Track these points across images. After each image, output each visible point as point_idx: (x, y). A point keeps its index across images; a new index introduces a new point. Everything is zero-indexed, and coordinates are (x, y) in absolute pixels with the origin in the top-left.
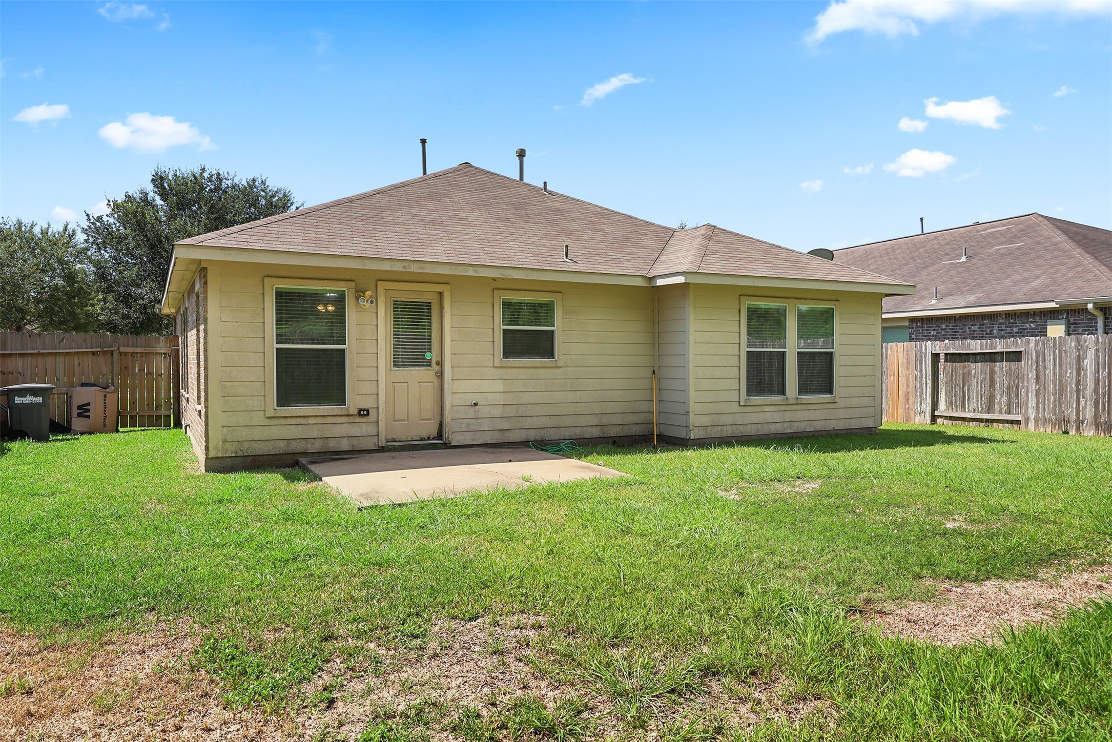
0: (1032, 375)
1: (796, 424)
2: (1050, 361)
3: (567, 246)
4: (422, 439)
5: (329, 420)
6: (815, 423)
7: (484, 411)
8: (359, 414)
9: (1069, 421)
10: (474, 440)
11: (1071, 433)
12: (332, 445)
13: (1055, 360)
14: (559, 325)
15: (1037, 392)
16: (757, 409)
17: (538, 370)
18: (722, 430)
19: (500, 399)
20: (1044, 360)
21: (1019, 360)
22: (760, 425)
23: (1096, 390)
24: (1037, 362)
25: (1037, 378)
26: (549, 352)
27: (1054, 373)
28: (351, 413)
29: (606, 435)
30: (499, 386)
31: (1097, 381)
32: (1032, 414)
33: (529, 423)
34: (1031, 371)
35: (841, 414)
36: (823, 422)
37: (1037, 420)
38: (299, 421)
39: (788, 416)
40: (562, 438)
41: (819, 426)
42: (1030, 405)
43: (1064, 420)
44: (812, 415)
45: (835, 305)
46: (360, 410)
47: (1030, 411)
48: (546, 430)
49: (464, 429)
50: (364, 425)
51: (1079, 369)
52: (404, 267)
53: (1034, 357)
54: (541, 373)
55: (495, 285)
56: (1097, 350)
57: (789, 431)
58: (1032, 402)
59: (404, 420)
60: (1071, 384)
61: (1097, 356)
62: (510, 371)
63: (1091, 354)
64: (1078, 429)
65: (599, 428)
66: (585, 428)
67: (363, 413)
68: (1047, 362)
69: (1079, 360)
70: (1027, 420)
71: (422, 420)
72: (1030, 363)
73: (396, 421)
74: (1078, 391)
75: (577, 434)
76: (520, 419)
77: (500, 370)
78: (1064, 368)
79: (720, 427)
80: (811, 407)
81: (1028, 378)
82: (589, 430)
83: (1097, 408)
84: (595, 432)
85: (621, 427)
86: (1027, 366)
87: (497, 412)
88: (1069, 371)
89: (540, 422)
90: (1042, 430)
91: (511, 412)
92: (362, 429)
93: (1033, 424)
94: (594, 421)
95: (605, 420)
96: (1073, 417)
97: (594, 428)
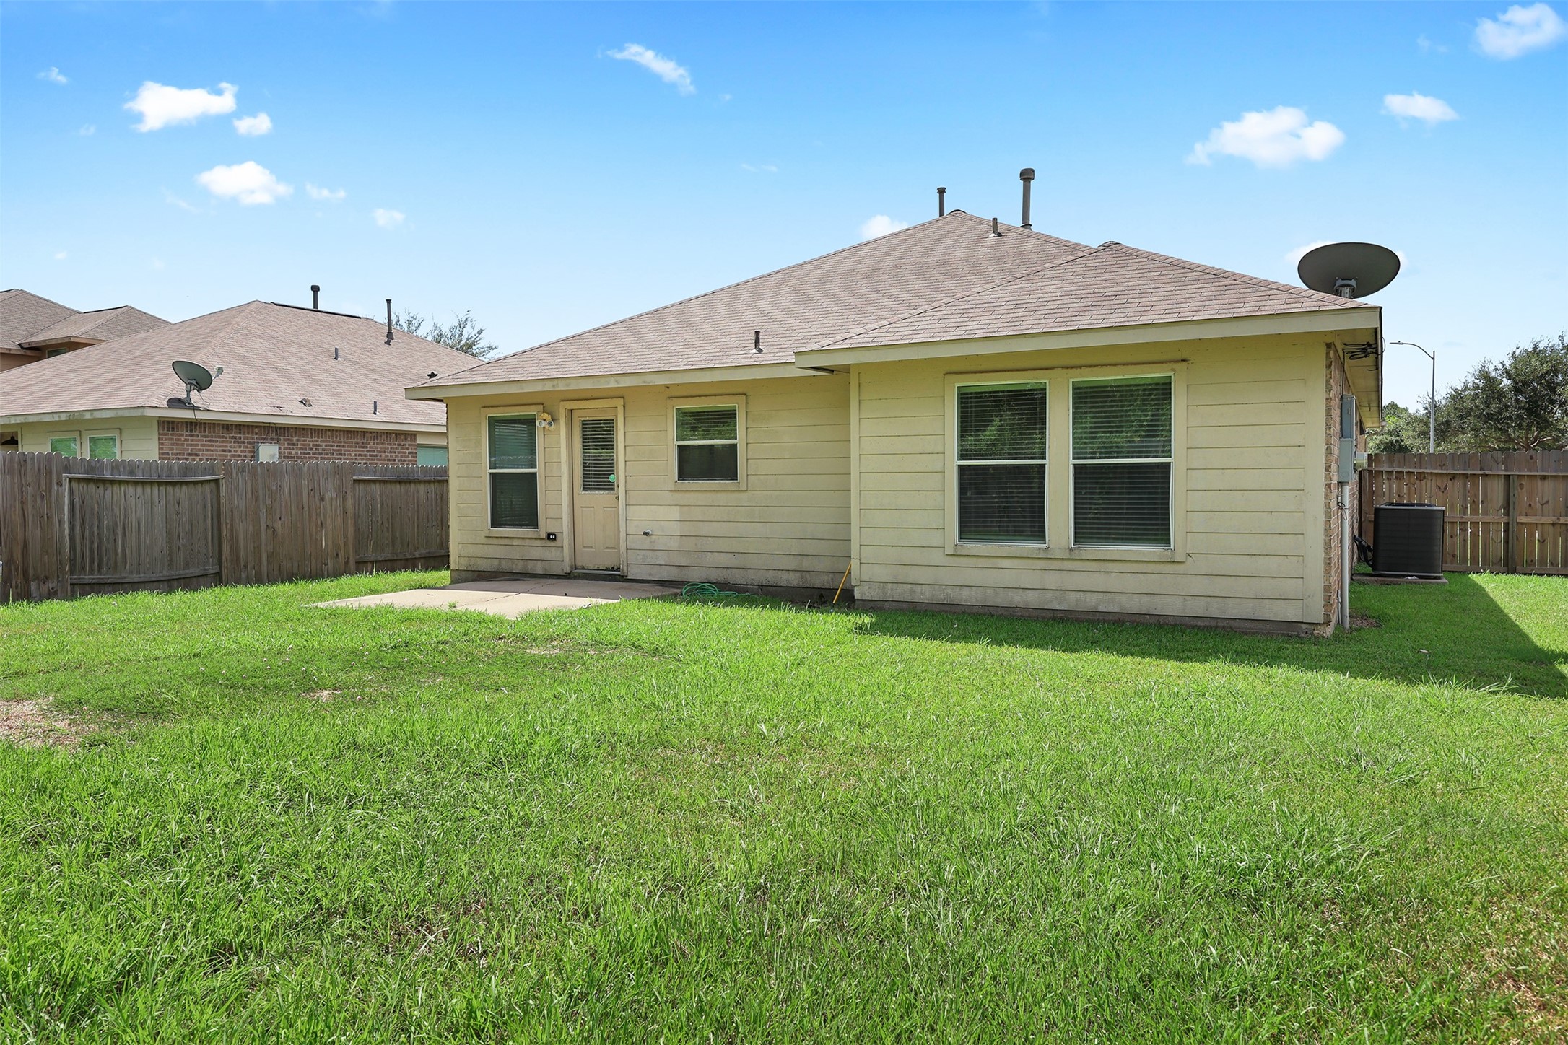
1: (1073, 596)
3: (757, 333)
4: (607, 569)
5: (527, 542)
6: (1123, 599)
7: (661, 543)
8: (549, 538)
10: (650, 575)
12: (531, 567)
14: (742, 438)
16: (980, 562)
17: (719, 495)
18: (912, 591)
19: (676, 529)
22: (989, 591)
26: (732, 474)
28: (542, 537)
29: (808, 585)
30: (674, 513)
33: (710, 560)
35: (1198, 586)
36: (1145, 599)
38: (507, 541)
39: (1052, 581)
40: (749, 583)
41: (1134, 605)
44: (1114, 583)
45: (1173, 370)
46: (549, 535)
48: (729, 571)
49: (641, 562)
50: (553, 549)
52: (554, 386)
54: (722, 498)
55: (670, 393)
57: (1057, 607)
59: (614, 548)
62: (688, 495)
65: (798, 574)
66: (779, 572)
67: (551, 537)
71: (607, 548)
73: (584, 547)
75: (769, 579)
76: (700, 554)
77: (677, 495)
79: (909, 586)
80: (1110, 566)
82: (785, 576)
84: (793, 580)
85: (831, 575)
87: (674, 544)
89: (722, 560)
91: (689, 545)
92: (550, 553)
94: (790, 564)
95: (806, 564)
97: (791, 573)
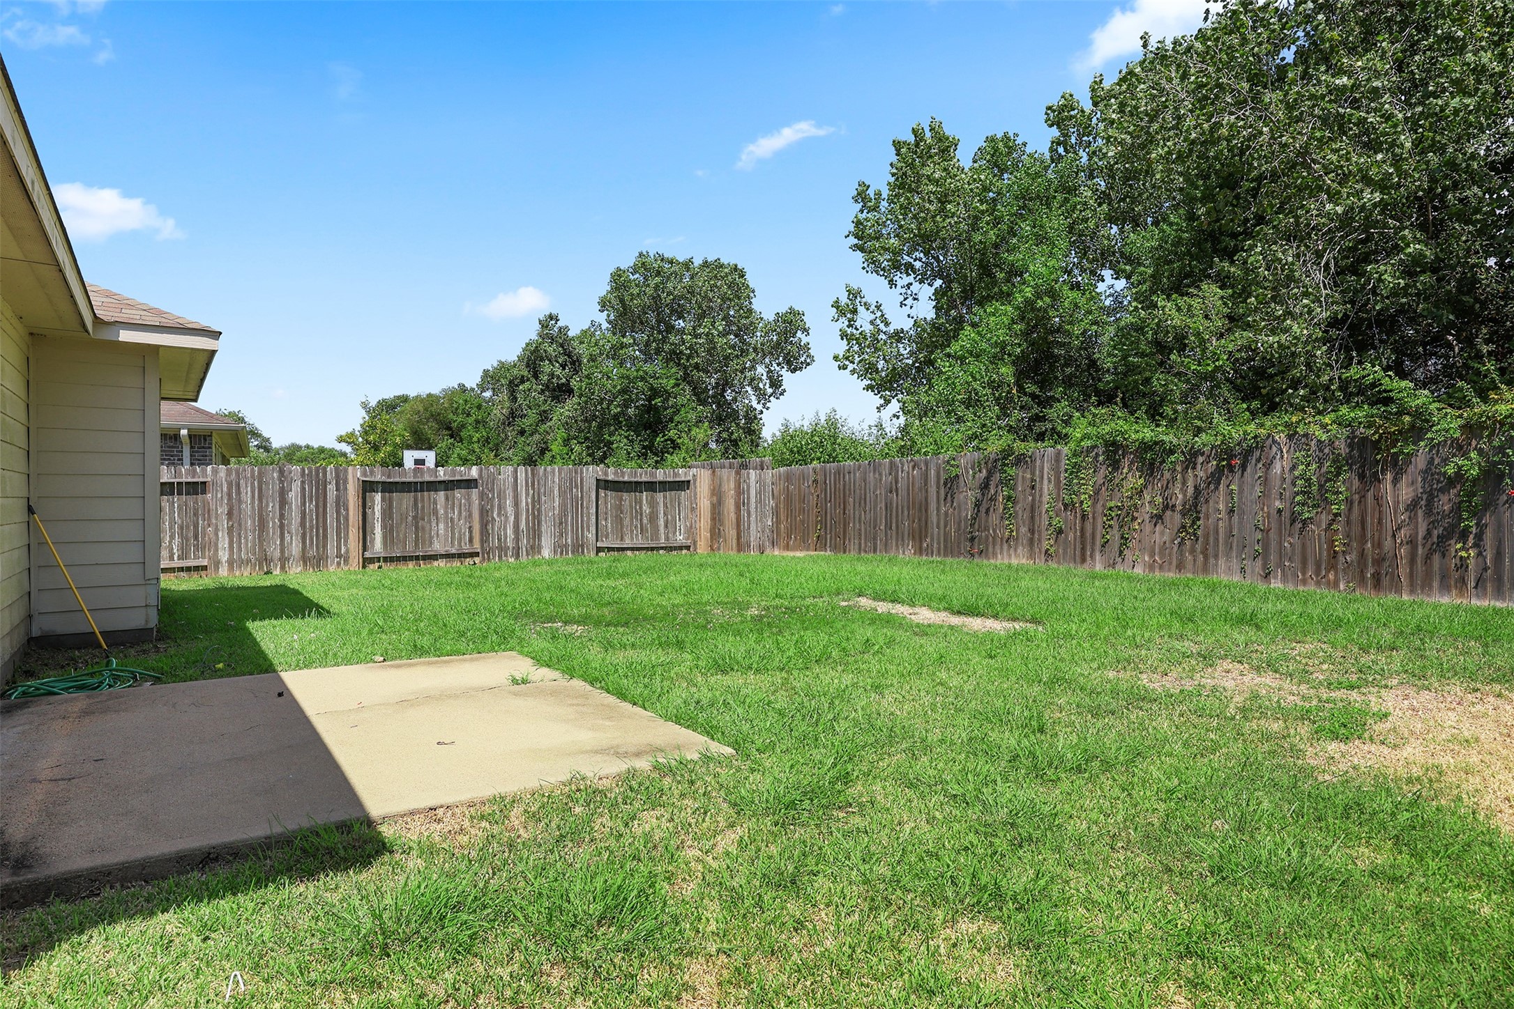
0: (223, 510)
2: (247, 493)
9: (272, 560)
11: (274, 573)
13: (253, 492)
15: (230, 530)
20: (239, 493)
21: (204, 492)
23: (303, 524)
24: (229, 495)
25: (230, 514)
27: (253, 507)
31: (303, 513)
32: (224, 556)
34: (221, 506)
37: (231, 563)
42: (220, 546)
43: (266, 559)
47: (220, 553)
51: (283, 502)
53: (225, 489)
56: (303, 482)
58: (224, 542)
60: (273, 519)
61: (303, 489)
63: (296, 487)
64: (283, 568)
68: (243, 495)
69: (283, 493)
70: (217, 564)
72: (219, 495)
74: (282, 526)
78: (264, 501)
81: (217, 513)
83: (304, 542)
86: (216, 500)
88: (271, 505)
90: (237, 573)
93: (226, 568)
96: (277, 554)
